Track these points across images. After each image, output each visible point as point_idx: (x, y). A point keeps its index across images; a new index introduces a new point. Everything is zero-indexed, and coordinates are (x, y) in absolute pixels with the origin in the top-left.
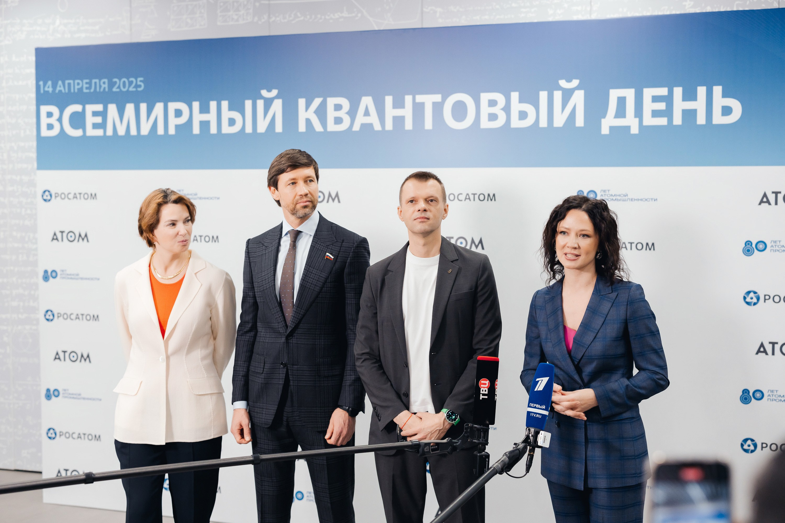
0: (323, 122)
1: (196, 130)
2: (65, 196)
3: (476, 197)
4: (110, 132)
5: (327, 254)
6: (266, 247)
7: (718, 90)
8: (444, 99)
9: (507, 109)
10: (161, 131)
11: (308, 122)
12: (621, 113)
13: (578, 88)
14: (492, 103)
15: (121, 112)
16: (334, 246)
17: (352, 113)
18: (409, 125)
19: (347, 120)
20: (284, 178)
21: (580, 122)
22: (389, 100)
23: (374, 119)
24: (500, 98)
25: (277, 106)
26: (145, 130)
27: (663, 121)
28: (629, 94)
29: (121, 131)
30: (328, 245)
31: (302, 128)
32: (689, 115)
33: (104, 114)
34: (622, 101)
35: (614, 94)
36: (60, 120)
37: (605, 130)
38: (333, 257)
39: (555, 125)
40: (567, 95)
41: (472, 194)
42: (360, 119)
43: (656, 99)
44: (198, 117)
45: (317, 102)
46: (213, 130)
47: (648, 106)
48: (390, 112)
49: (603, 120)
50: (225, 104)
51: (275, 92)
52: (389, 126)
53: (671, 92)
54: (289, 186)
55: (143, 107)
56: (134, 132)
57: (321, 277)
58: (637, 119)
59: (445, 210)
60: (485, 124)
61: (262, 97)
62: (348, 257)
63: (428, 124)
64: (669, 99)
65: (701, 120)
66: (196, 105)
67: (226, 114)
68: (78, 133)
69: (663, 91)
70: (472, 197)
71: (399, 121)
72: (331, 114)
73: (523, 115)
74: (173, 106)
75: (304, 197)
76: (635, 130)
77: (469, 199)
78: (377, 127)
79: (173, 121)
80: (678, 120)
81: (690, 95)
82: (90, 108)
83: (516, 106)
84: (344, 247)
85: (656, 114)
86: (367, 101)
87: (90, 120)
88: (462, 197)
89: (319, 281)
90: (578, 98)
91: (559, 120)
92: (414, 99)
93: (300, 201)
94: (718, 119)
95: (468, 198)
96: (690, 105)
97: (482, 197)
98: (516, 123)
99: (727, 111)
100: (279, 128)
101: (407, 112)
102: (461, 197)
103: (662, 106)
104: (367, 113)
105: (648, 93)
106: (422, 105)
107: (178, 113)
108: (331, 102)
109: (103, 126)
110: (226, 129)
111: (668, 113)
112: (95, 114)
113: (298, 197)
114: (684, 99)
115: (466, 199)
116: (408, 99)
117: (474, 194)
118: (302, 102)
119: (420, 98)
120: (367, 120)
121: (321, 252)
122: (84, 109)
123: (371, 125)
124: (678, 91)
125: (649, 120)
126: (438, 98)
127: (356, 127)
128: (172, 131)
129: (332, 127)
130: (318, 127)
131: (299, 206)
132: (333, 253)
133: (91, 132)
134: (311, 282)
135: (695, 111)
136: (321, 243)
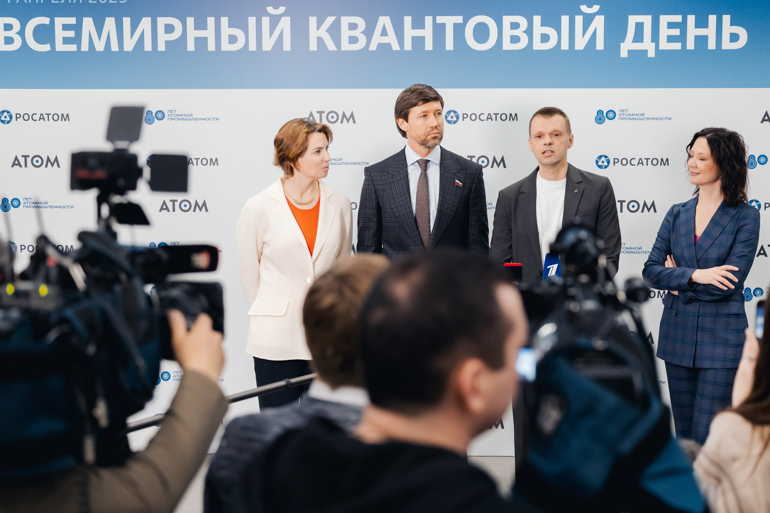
0: (337, 40)
1: (191, 47)
2: (29, 117)
3: (498, 116)
4: (85, 47)
5: (456, 181)
6: (393, 175)
7: (726, 19)
8: (466, 21)
9: (529, 32)
10: (148, 47)
11: (320, 40)
12: (639, 37)
13: (598, 13)
14: (515, 26)
15: (99, 27)
16: (460, 173)
17: (369, 33)
18: (429, 46)
19: (363, 40)
20: (415, 112)
21: (600, 45)
22: (408, 20)
23: (392, 39)
24: (522, 21)
25: (285, 23)
26: (129, 45)
27: (677, 46)
28: (647, 20)
29: (100, 46)
30: (455, 173)
31: (313, 46)
32: (701, 40)
33: (78, 28)
34: (639, 27)
35: (633, 20)
36: (21, 33)
37: (624, 54)
38: (462, 184)
39: (577, 48)
40: (588, 19)
41: (494, 114)
42: (377, 39)
43: (671, 25)
44: (192, 34)
45: (330, 20)
46: (211, 47)
47: (664, 32)
48: (409, 32)
49: (622, 44)
50: (224, 21)
51: (282, 9)
52: (408, 46)
53: (685, 20)
54: (420, 119)
55: (127, 21)
56: (115, 47)
57: (455, 202)
58: (654, 44)
59: (570, 140)
60: (507, 45)
61: (267, 14)
62: (473, 184)
63: (449, 45)
64: (683, 26)
65: (712, 45)
66: (190, 21)
67: (226, 31)
68: (47, 48)
69: (678, 18)
70: (494, 117)
71: (418, 41)
72: (345, 33)
73: (545, 38)
74: (162, 21)
75: (435, 129)
76: (651, 54)
77: (491, 118)
78: (396, 47)
79: (163, 38)
80: (691, 45)
81: (702, 23)
82: (59, 21)
83: (538, 29)
84: (469, 174)
85: (671, 39)
86: (384, 21)
87: (60, 34)
88: (484, 117)
89: (454, 206)
90: (599, 22)
91: (581, 43)
92: (434, 20)
93: (431, 133)
94: (727, 45)
95: (489, 117)
96: (701, 32)
97: (504, 117)
98: (538, 45)
99: (734, 37)
100: (287, 46)
101: (427, 33)
102: (482, 117)
103: (676, 32)
104: (384, 33)
105: (664, 19)
106: (443, 25)
107: (169, 29)
108: (345, 21)
109: (77, 40)
110: (226, 46)
111: (682, 38)
112: (66, 27)
113: (429, 129)
114: (697, 26)
115: (488, 118)
116: (429, 20)
117: (496, 114)
118: (313, 21)
119: (440, 19)
120: (384, 40)
121: (451, 179)
122: (52, 22)
123: (389, 45)
124: (691, 19)
125: (664, 45)
126: (459, 19)
127: (373, 47)
128: (161, 47)
129: (346, 46)
130: (331, 46)
131: (429, 137)
132: (461, 180)
133: (60, 47)
134: (447, 207)
135: (707, 36)
136: (448, 170)
